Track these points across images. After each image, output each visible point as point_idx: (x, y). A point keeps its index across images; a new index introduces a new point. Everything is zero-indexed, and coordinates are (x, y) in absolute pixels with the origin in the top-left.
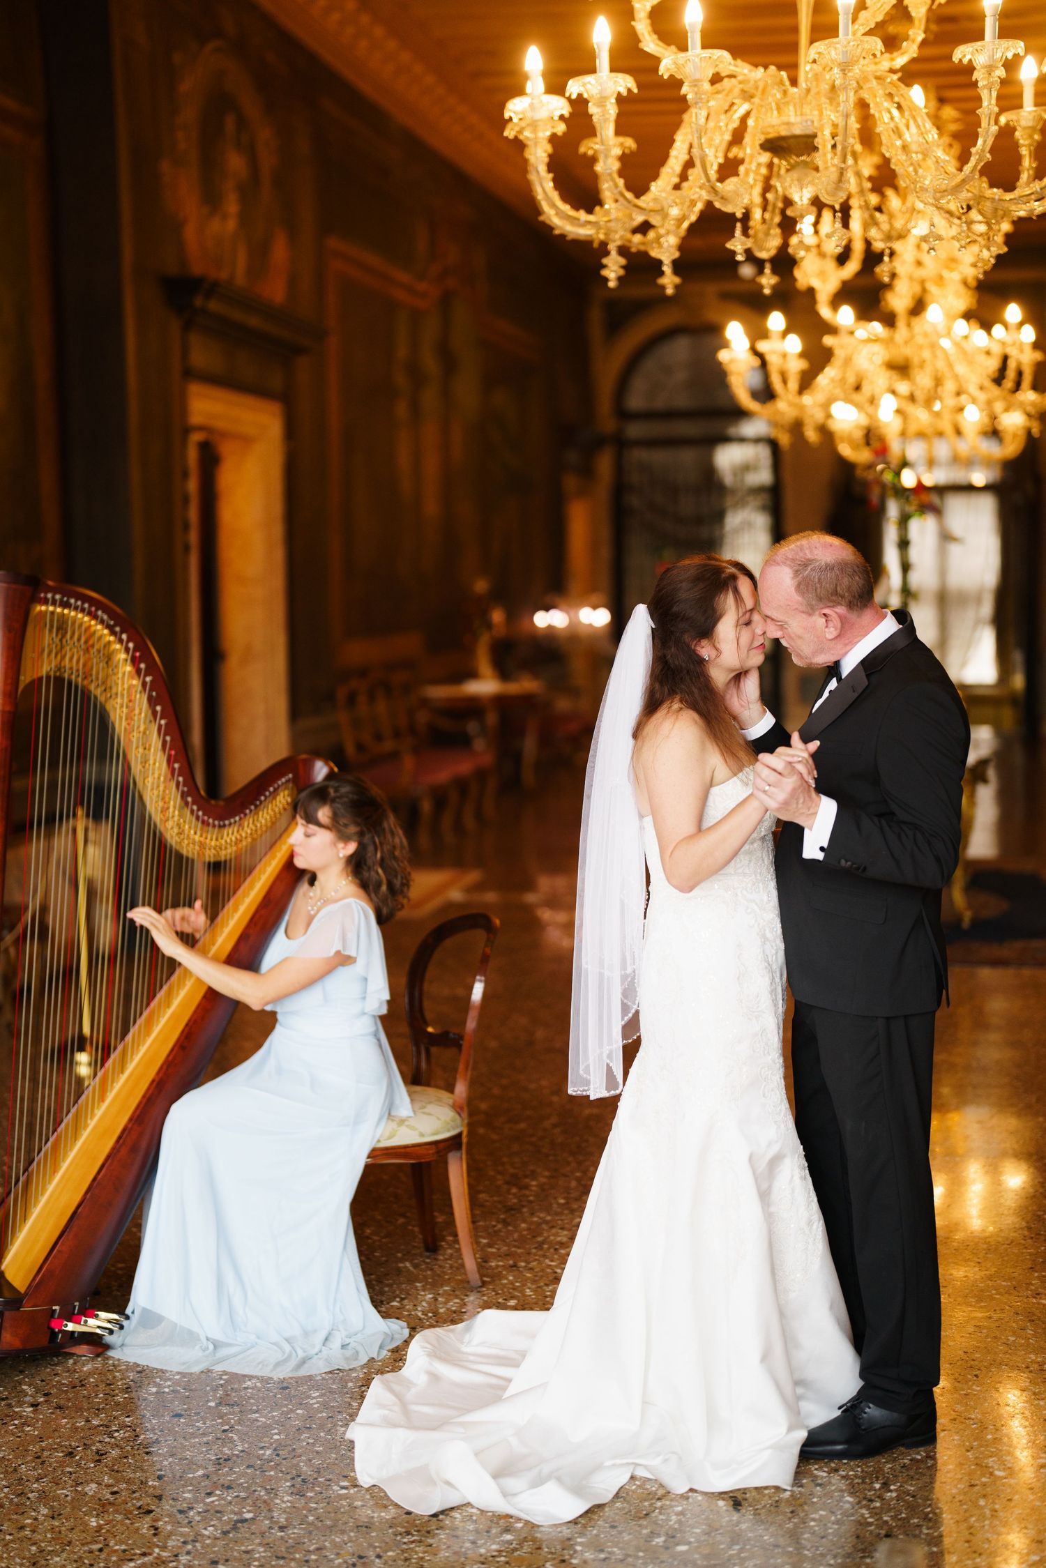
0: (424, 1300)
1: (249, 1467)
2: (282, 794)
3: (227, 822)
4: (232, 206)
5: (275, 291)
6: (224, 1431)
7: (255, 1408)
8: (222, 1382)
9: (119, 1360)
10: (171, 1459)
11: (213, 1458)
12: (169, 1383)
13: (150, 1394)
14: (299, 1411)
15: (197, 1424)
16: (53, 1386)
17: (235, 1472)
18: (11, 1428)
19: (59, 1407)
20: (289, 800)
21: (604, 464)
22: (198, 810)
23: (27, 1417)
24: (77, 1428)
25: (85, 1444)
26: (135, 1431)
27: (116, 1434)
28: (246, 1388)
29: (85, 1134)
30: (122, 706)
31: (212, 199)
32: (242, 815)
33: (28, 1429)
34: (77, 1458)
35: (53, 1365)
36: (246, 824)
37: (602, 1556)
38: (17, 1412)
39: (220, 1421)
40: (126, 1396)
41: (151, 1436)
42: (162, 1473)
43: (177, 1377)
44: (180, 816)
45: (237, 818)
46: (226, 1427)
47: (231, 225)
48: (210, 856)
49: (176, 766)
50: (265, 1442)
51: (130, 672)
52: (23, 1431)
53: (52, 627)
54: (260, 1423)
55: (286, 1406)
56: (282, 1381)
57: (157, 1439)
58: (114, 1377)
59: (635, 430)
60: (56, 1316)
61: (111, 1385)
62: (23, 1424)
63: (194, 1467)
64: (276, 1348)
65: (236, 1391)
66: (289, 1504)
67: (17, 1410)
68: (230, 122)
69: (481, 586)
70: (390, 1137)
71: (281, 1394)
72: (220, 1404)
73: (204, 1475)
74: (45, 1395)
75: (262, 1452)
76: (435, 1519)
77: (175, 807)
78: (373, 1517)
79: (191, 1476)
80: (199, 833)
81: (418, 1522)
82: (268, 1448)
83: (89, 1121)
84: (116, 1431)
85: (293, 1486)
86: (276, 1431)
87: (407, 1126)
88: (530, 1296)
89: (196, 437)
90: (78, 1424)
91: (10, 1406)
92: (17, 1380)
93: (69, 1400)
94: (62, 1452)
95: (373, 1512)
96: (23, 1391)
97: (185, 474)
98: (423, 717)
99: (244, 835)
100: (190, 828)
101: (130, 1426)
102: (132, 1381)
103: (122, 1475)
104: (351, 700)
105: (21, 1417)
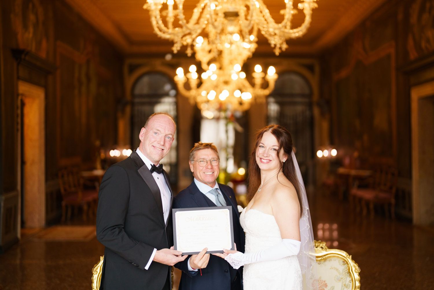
4: (31, 30)
5: (43, 55)
21: (128, 109)
31: (25, 27)
47: (31, 35)
59: (137, 100)
68: (30, 6)
69: (98, 143)
89: (20, 98)
97: (17, 108)
98: (82, 181)
104: (63, 176)
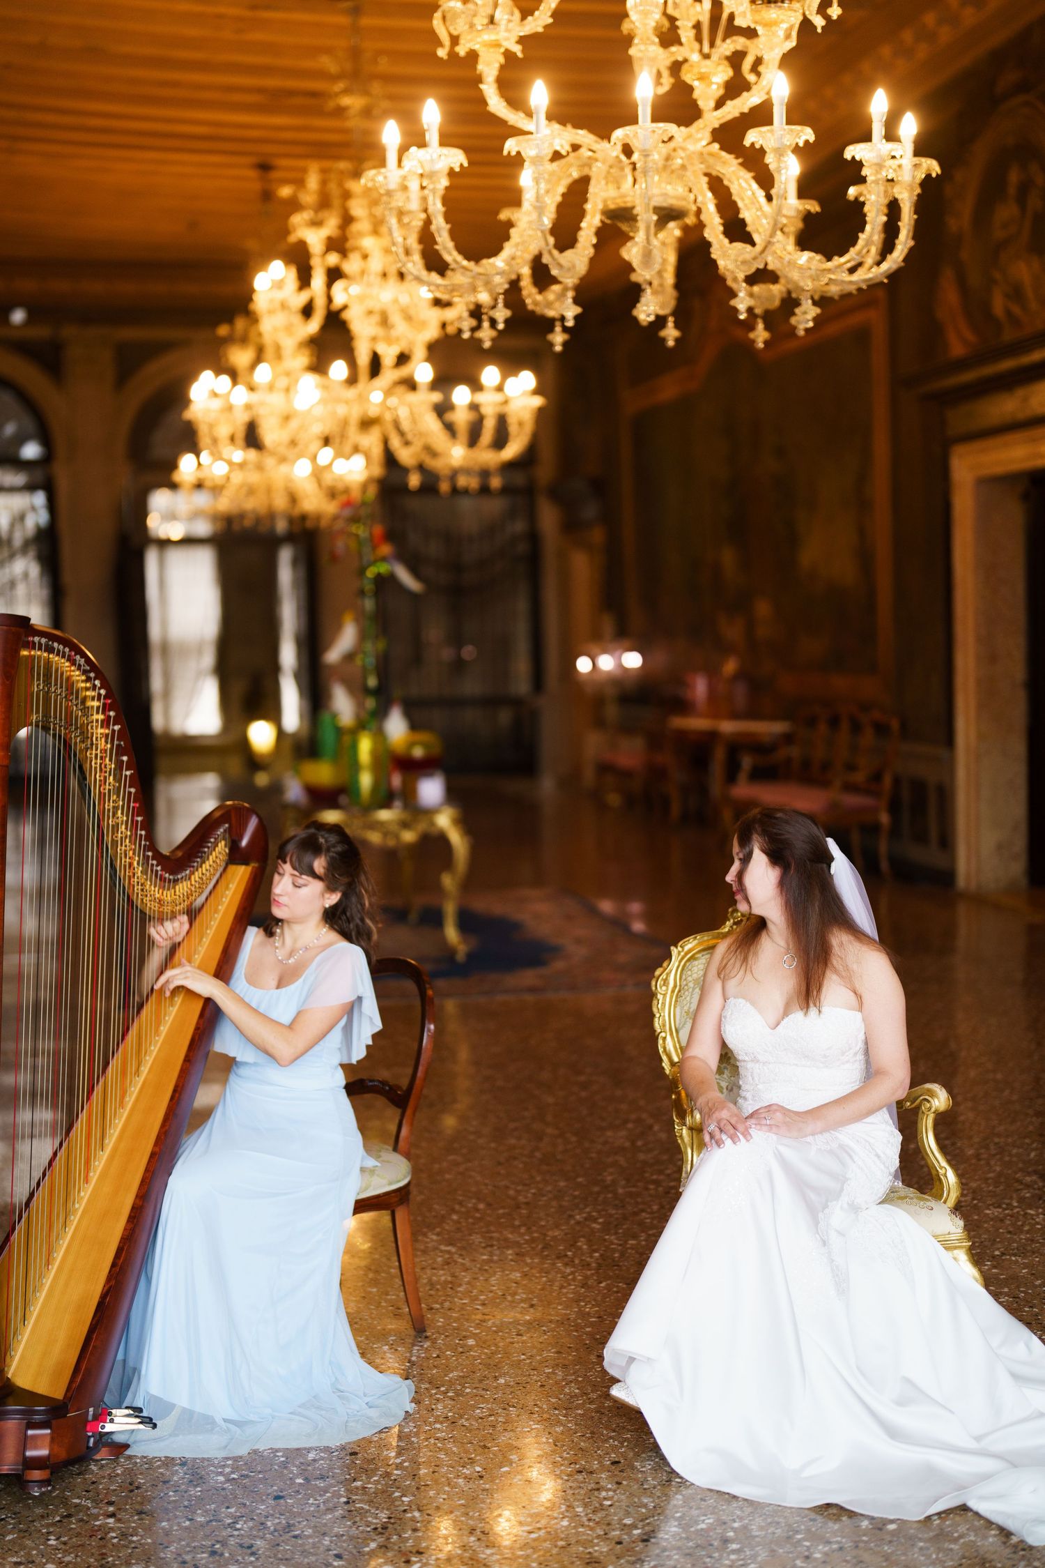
0: (385, 1352)
1: (415, 1530)
2: (219, 845)
3: (179, 876)
6: (347, 1503)
7: (348, 1477)
8: (282, 1459)
9: (145, 1457)
10: (326, 1538)
11: (369, 1529)
12: (228, 1470)
13: (221, 1483)
14: (396, 1472)
15: (310, 1502)
16: (106, 1493)
17: (408, 1539)
18: (115, 1541)
19: (140, 1513)
20: (227, 851)
22: (157, 866)
23: (119, 1528)
24: (186, 1528)
25: (218, 1542)
26: (252, 1519)
27: (238, 1526)
28: (314, 1460)
29: (75, 1220)
30: (96, 758)
32: (192, 869)
33: (135, 1538)
34: (227, 1555)
35: (79, 1474)
36: (193, 877)
37: (835, 1546)
38: (100, 1526)
39: (328, 1495)
40: (199, 1489)
41: (277, 1521)
42: (335, 1552)
43: (230, 1462)
44: (144, 872)
45: (188, 872)
46: (344, 1500)
48: (167, 913)
49: (139, 819)
50: (400, 1505)
51: (102, 721)
52: (134, 1542)
53: (39, 674)
54: (373, 1490)
55: (377, 1469)
56: (343, 1448)
57: (287, 1523)
58: (161, 1474)
60: (90, 1418)
61: (168, 1482)
62: (124, 1535)
63: (360, 1540)
64: (302, 1419)
65: (309, 1465)
66: (498, 1557)
67: (97, 1523)
70: (366, 1189)
71: (357, 1460)
72: (306, 1479)
73: (380, 1547)
74: (110, 1503)
75: (409, 1515)
76: (649, 1543)
77: (138, 864)
78: (590, 1553)
79: (367, 1549)
80: (157, 889)
81: (637, 1549)
82: (411, 1511)
83: (77, 1206)
84: (234, 1523)
85: (479, 1539)
86: (397, 1494)
87: (378, 1175)
88: (480, 1333)
90: (184, 1525)
91: (81, 1520)
92: (57, 1496)
93: (142, 1503)
94: (203, 1552)
95: (586, 1548)
96: (77, 1506)
99: (193, 889)
100: (151, 885)
101: (243, 1516)
102: (186, 1474)
103: (297, 1562)
105: (112, 1529)
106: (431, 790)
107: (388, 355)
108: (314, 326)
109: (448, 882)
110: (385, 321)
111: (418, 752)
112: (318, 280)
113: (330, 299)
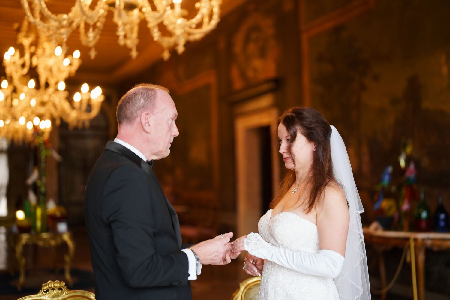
106: (62, 227)
107: (52, 82)
108: (26, 70)
109: (67, 259)
110: (51, 70)
111: (58, 214)
112: (27, 56)
113: (31, 63)
